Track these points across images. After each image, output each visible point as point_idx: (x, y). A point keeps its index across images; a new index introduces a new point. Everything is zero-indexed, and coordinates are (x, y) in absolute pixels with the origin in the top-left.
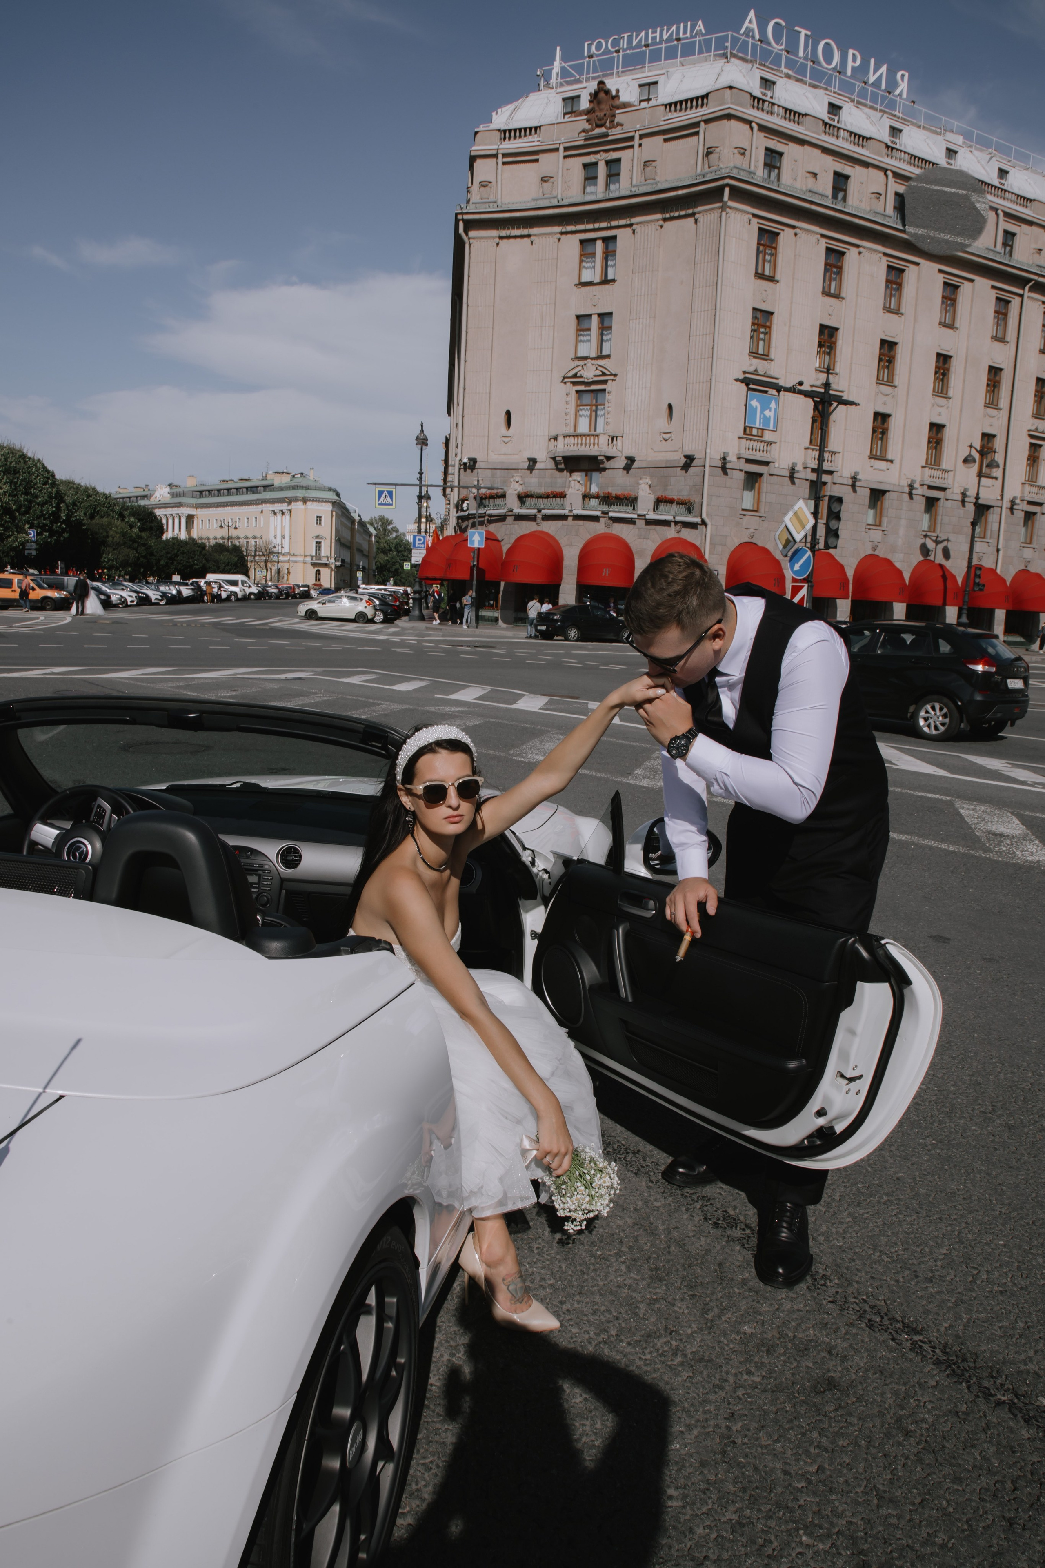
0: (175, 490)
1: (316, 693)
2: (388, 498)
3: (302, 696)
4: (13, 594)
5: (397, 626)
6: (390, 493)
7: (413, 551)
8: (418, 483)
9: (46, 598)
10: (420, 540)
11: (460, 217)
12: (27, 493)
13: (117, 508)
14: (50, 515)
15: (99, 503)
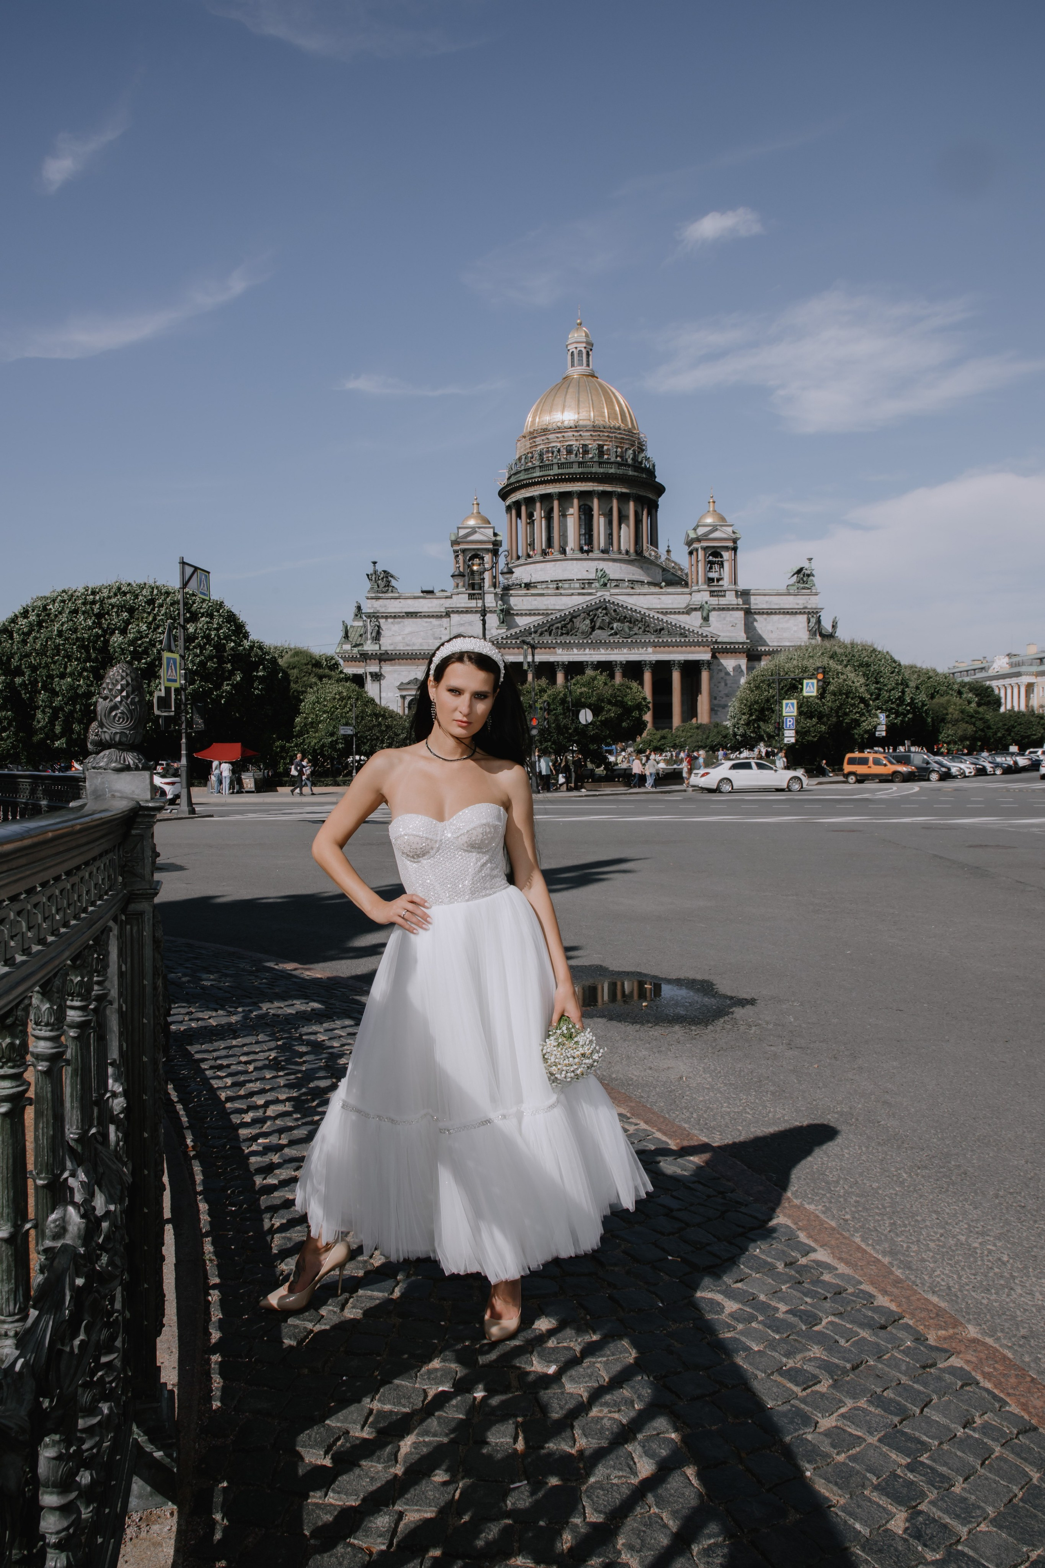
0: (1015, 659)
4: (869, 770)
9: (895, 773)
13: (956, 686)
14: (896, 699)
15: (939, 684)
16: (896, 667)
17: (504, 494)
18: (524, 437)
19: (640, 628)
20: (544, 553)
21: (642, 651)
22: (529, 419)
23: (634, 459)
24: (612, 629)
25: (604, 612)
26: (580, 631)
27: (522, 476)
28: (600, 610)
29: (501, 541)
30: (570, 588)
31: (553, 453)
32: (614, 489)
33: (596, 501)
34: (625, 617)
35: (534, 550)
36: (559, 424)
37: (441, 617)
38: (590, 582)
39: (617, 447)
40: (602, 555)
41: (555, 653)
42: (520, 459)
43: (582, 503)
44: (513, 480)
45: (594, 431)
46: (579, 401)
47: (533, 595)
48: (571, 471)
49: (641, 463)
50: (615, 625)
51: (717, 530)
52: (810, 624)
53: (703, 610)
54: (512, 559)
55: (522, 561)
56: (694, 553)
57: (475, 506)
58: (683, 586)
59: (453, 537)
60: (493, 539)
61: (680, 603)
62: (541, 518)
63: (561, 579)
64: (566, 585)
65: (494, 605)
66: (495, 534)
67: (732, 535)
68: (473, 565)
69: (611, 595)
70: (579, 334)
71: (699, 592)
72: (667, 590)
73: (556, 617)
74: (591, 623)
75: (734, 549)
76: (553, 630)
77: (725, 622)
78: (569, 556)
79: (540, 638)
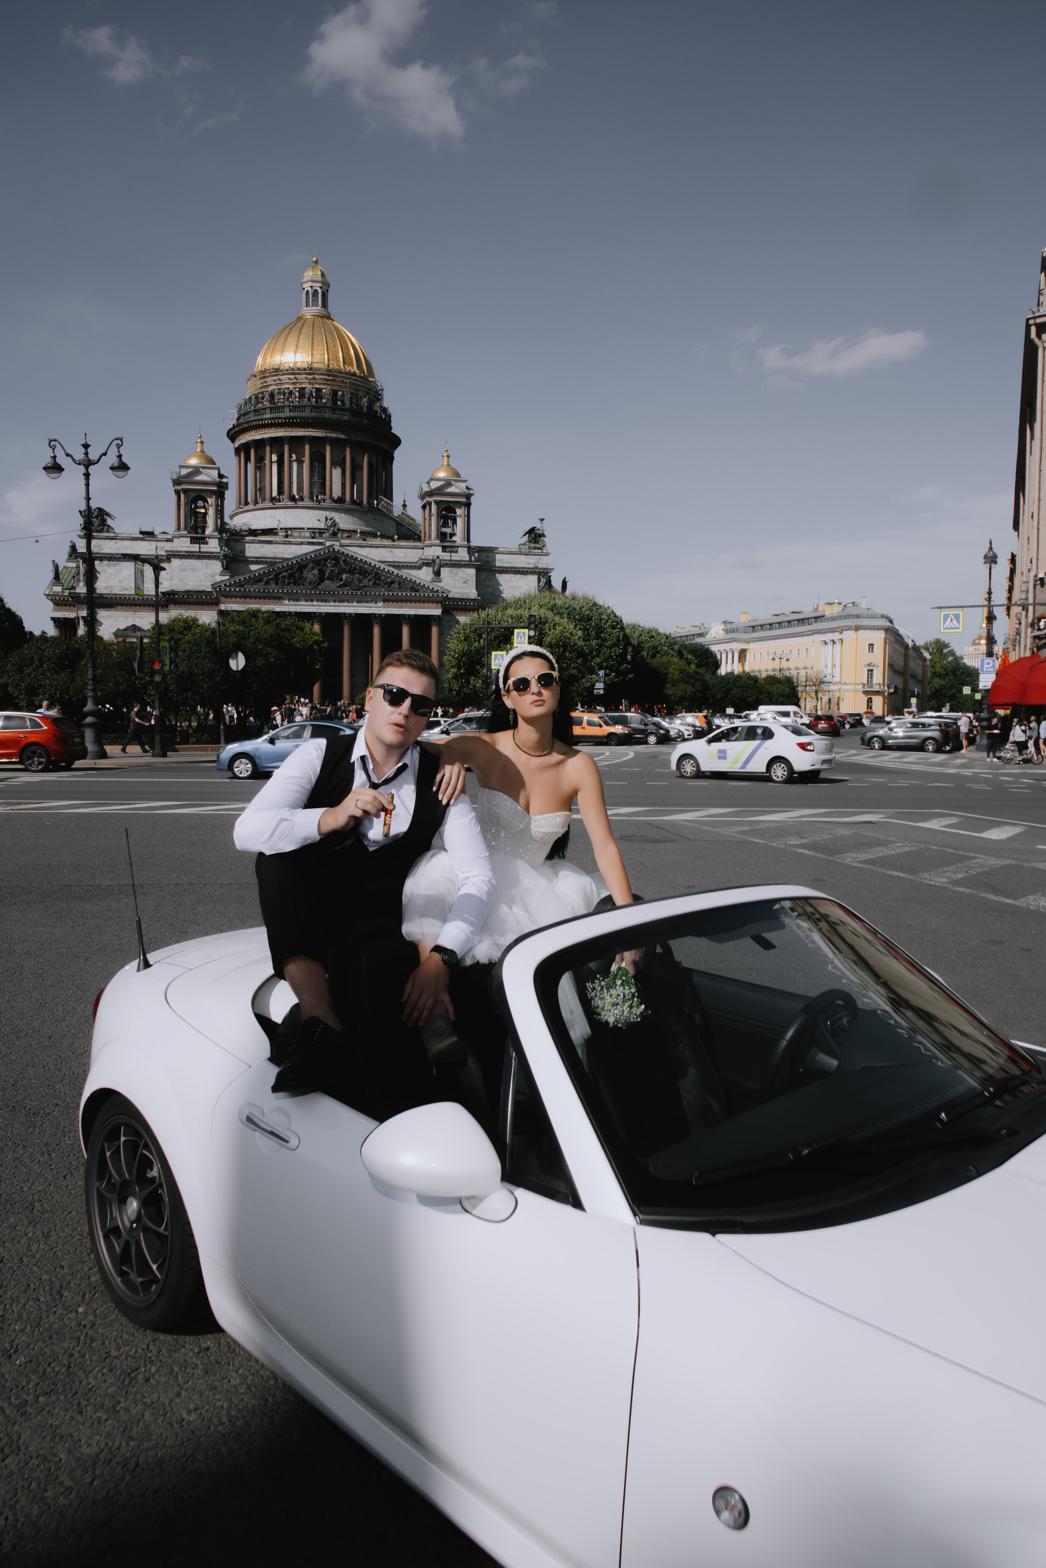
0: (729, 627)
1: (894, 842)
2: (955, 622)
3: (880, 845)
4: (583, 730)
5: (963, 757)
6: (957, 617)
7: (981, 676)
8: (986, 603)
9: (611, 734)
10: (988, 663)
11: (1031, 322)
12: (597, 639)
13: (676, 647)
14: (617, 656)
15: (660, 643)
16: (618, 624)
17: (232, 435)
18: (255, 376)
19: (370, 580)
20: (273, 500)
21: (373, 604)
22: (261, 357)
23: (370, 408)
24: (341, 580)
25: (333, 562)
26: (308, 581)
27: (251, 417)
28: (329, 561)
29: (227, 484)
30: (300, 537)
31: (284, 394)
32: (348, 437)
33: (328, 449)
34: (355, 568)
35: (264, 495)
36: (291, 365)
38: (321, 532)
39: (351, 394)
40: (333, 505)
41: (282, 604)
42: (250, 398)
43: (315, 448)
44: (242, 420)
45: (328, 375)
46: (312, 341)
48: (303, 415)
49: (376, 412)
50: (344, 577)
51: (450, 484)
52: (540, 584)
53: (434, 565)
54: (240, 504)
55: (251, 507)
56: (428, 507)
57: (199, 444)
58: (415, 540)
59: (175, 477)
60: (218, 480)
61: (411, 557)
62: (271, 462)
63: (291, 527)
64: (296, 534)
65: (218, 550)
66: (221, 476)
67: (466, 491)
68: (197, 507)
69: (341, 546)
70: (314, 273)
71: (431, 546)
72: (400, 544)
73: (283, 566)
74: (319, 573)
75: (468, 505)
76: (279, 579)
77: (457, 578)
78: (300, 504)
79: (266, 587)
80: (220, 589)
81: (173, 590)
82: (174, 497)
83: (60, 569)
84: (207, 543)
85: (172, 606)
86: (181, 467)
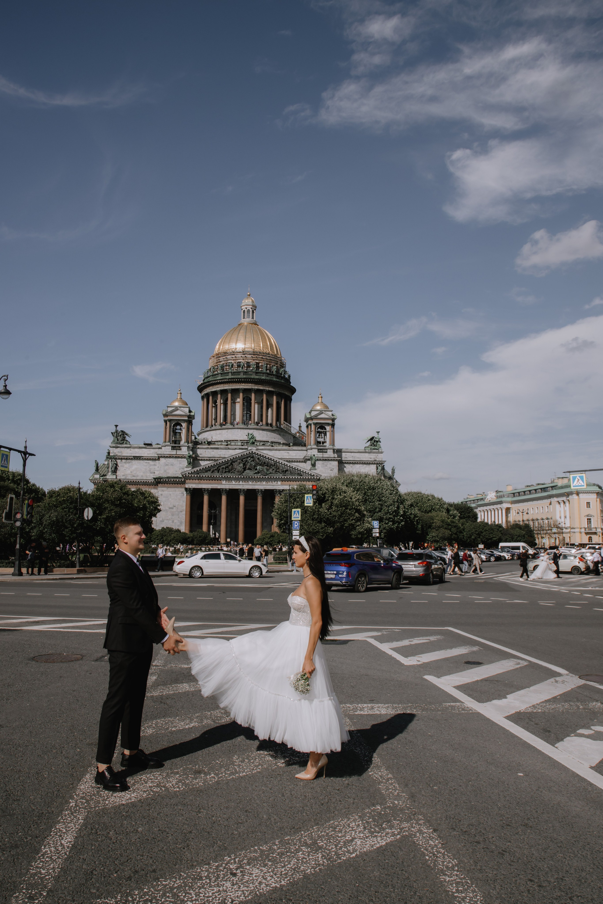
17: (201, 389)
18: (214, 357)
19: (273, 470)
20: (221, 425)
21: (274, 483)
22: (217, 347)
23: (278, 371)
24: (256, 469)
25: (252, 459)
26: (237, 470)
27: (210, 379)
28: (249, 458)
29: (194, 416)
30: (235, 445)
31: (229, 366)
32: (264, 388)
33: (253, 395)
34: (265, 463)
35: (216, 422)
36: (233, 350)
37: (155, 460)
38: (246, 442)
39: (267, 364)
40: (255, 427)
41: (221, 484)
42: (210, 369)
43: (245, 396)
44: (205, 381)
45: (254, 355)
46: (246, 337)
47: (212, 448)
48: (239, 377)
49: (281, 374)
50: (258, 468)
51: (322, 413)
52: (378, 470)
53: (312, 460)
54: (203, 427)
55: (208, 429)
56: (309, 427)
57: (179, 394)
58: (302, 446)
59: (164, 413)
60: (188, 414)
61: (300, 456)
62: (221, 404)
63: (231, 440)
64: (233, 444)
65: (187, 453)
66: (190, 411)
67: (332, 417)
68: (176, 429)
69: (256, 450)
70: (249, 301)
71: (311, 449)
72: (293, 448)
73: (222, 462)
74: (244, 466)
75: (333, 425)
76: (220, 469)
77: (327, 467)
78: (236, 426)
79: (212, 474)
80: (186, 476)
81: (160, 477)
82: (164, 424)
83: (99, 465)
84: (181, 450)
85: (159, 485)
86: (168, 407)
